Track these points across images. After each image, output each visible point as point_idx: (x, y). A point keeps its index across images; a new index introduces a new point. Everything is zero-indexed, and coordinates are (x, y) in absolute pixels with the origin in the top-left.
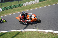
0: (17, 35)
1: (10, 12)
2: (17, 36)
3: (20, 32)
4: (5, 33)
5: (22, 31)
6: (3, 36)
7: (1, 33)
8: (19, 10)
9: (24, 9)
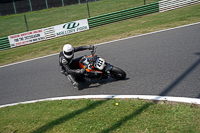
0: (139, 111)
2: (140, 117)
3: (151, 104)
4: (100, 102)
5: (155, 101)
6: (94, 111)
7: (89, 100)
8: (145, 25)
9: (161, 23)
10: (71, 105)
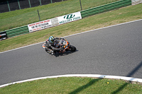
1: (100, 22)
7: (90, 78)
8: (122, 17)
9: (133, 15)
10: (80, 82)
